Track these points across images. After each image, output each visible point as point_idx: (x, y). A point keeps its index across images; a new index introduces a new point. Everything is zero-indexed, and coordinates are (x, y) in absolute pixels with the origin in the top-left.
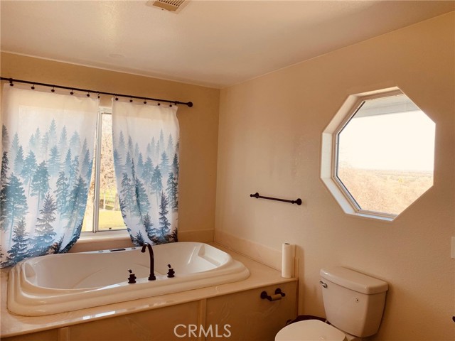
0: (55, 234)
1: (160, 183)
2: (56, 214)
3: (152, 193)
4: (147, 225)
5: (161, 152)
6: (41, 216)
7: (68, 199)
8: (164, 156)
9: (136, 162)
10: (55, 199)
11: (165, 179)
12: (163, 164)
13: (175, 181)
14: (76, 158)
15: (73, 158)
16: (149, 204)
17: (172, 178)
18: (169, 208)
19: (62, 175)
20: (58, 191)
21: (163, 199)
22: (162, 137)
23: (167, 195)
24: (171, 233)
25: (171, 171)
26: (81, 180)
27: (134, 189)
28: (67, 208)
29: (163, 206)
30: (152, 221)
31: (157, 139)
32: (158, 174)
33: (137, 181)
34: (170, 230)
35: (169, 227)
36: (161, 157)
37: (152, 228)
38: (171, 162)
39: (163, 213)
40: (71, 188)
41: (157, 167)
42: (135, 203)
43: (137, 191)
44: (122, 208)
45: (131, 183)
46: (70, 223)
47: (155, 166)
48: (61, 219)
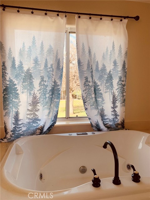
0: (40, 120)
1: (112, 84)
2: (40, 106)
3: (106, 92)
4: (102, 115)
5: (113, 60)
6: (30, 108)
7: (47, 95)
8: (115, 63)
9: (94, 68)
10: (38, 95)
11: (115, 81)
12: (114, 69)
13: (123, 83)
14: (52, 65)
15: (49, 66)
16: (103, 100)
17: (120, 80)
18: (118, 104)
19: (42, 78)
20: (40, 90)
21: (114, 97)
22: (113, 47)
23: (117, 94)
24: (119, 122)
25: (120, 75)
26: (55, 82)
27: (93, 89)
28: (47, 102)
29: (114, 102)
30: (106, 113)
31: (110, 49)
32: (110, 77)
33: (95, 83)
34: (119, 120)
35: (118, 117)
36: (112, 64)
37: (106, 118)
38: (120, 68)
39: (114, 107)
40: (49, 88)
41: (110, 72)
42: (94, 99)
43: (95, 90)
44: (84, 103)
45: (91, 84)
46: (49, 113)
47: (108, 71)
48: (43, 110)
